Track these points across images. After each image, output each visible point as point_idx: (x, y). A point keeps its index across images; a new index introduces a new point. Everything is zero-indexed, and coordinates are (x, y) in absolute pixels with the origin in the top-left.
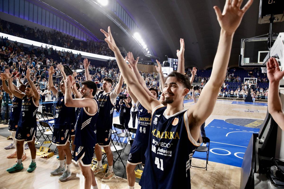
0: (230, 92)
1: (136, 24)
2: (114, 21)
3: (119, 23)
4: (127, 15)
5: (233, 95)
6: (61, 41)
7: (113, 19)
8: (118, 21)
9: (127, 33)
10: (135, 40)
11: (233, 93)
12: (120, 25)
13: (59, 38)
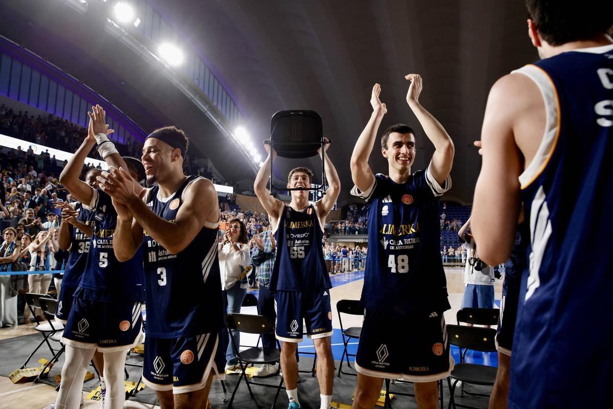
0: (447, 251)
1: (238, 109)
2: (195, 99)
3: (205, 105)
4: (220, 88)
5: (454, 256)
6: (67, 139)
7: (192, 96)
8: (203, 101)
9: (221, 127)
10: (237, 143)
11: (454, 253)
12: (206, 110)
13: (63, 134)
